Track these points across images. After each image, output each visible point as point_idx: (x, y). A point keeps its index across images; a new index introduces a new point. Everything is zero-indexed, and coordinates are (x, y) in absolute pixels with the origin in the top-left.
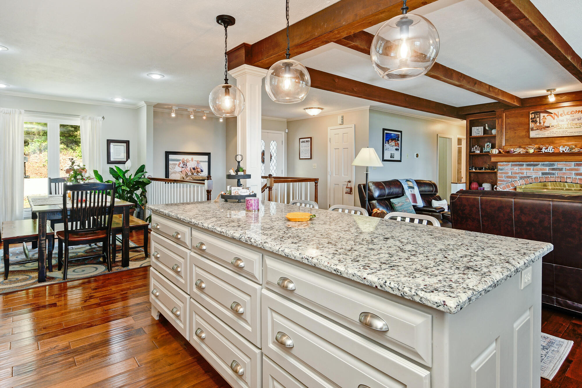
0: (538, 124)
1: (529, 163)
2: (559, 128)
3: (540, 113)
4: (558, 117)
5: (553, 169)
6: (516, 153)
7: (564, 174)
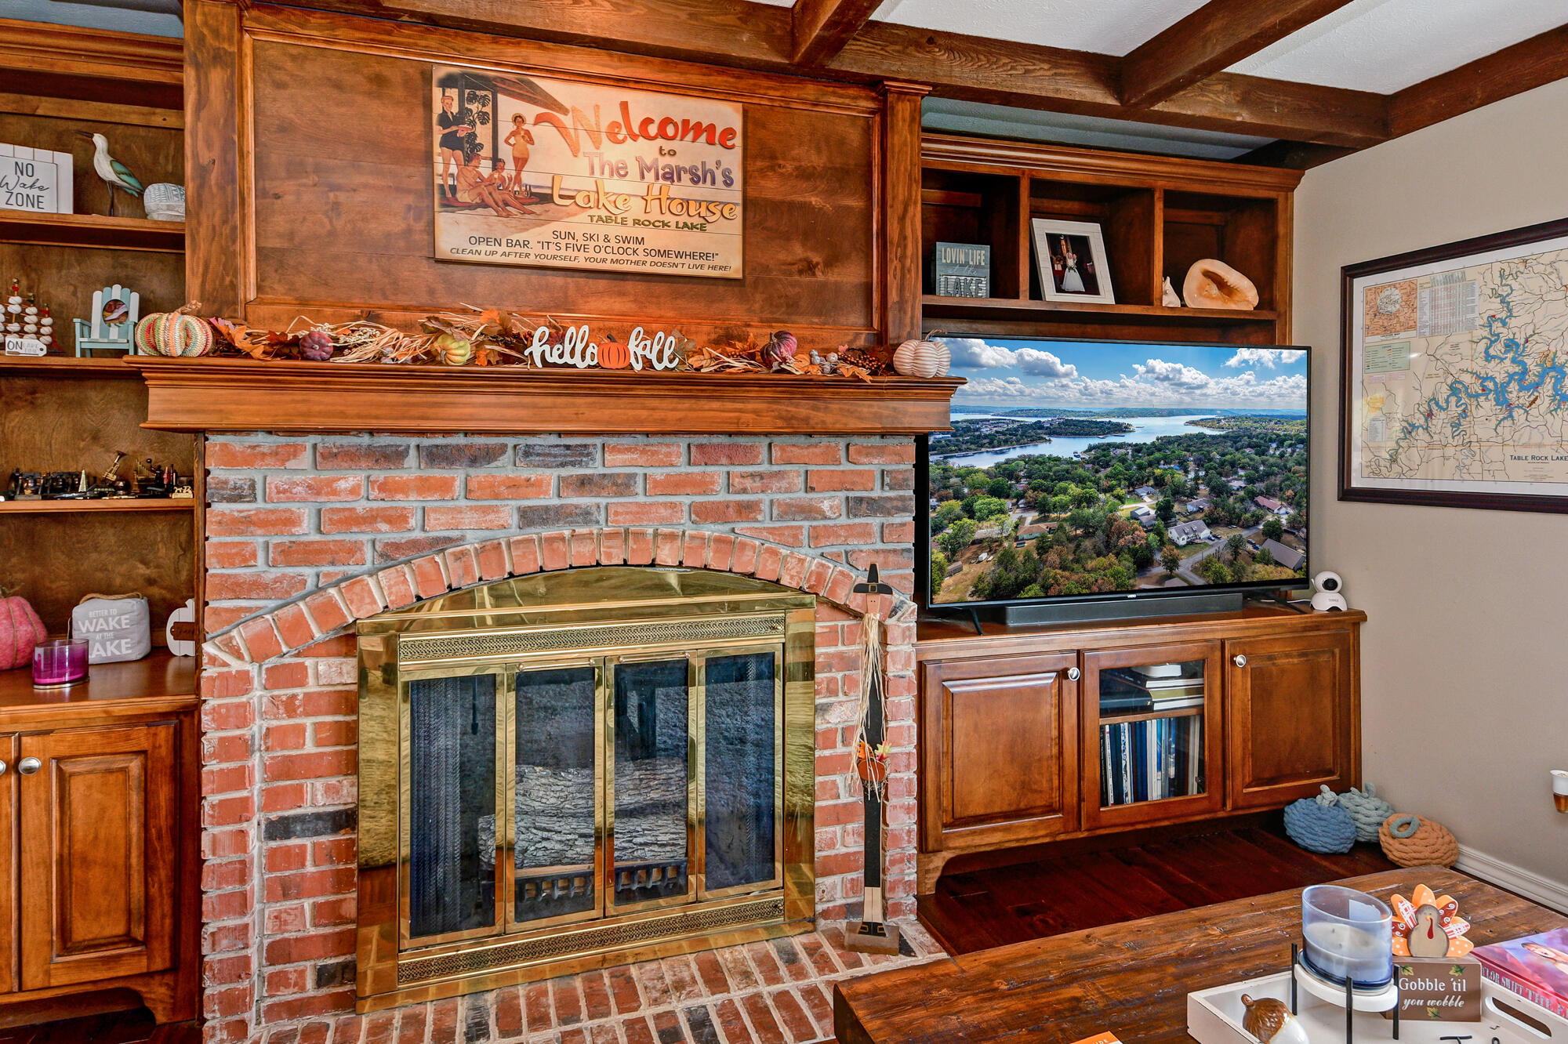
0: (485, 168)
1: (439, 440)
2: (603, 213)
3: (493, 86)
4: (597, 144)
5: (584, 484)
6: (350, 359)
7: (642, 510)
